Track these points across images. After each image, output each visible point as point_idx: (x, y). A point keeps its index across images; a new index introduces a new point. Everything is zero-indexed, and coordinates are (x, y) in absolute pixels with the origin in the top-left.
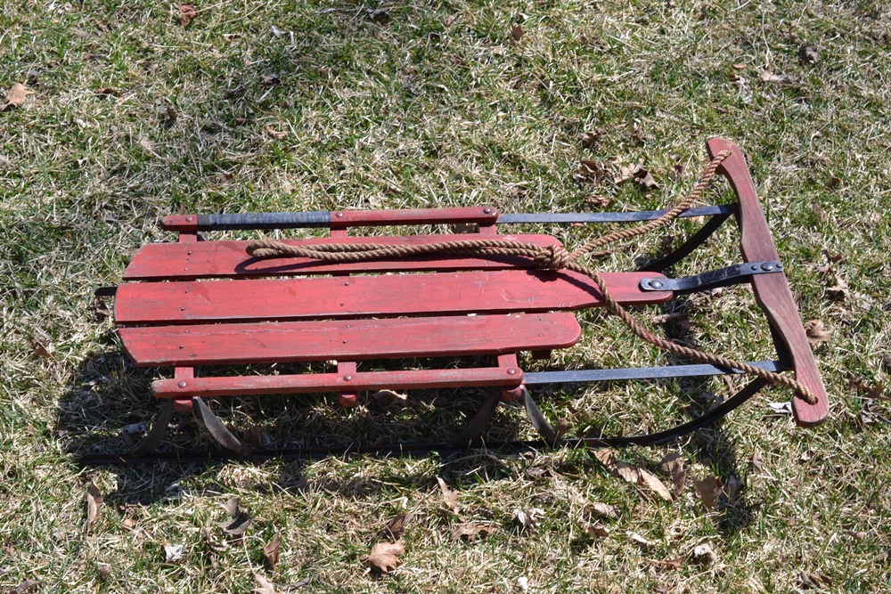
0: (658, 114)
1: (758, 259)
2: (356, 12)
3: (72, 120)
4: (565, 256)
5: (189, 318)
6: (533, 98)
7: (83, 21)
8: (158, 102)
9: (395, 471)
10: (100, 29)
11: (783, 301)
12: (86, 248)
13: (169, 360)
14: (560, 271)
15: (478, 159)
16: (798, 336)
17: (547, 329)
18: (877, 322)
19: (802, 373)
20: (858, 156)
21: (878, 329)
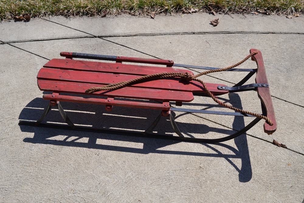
5: (62, 79)
11: (267, 95)
14: (191, 81)
16: (270, 106)
19: (269, 116)
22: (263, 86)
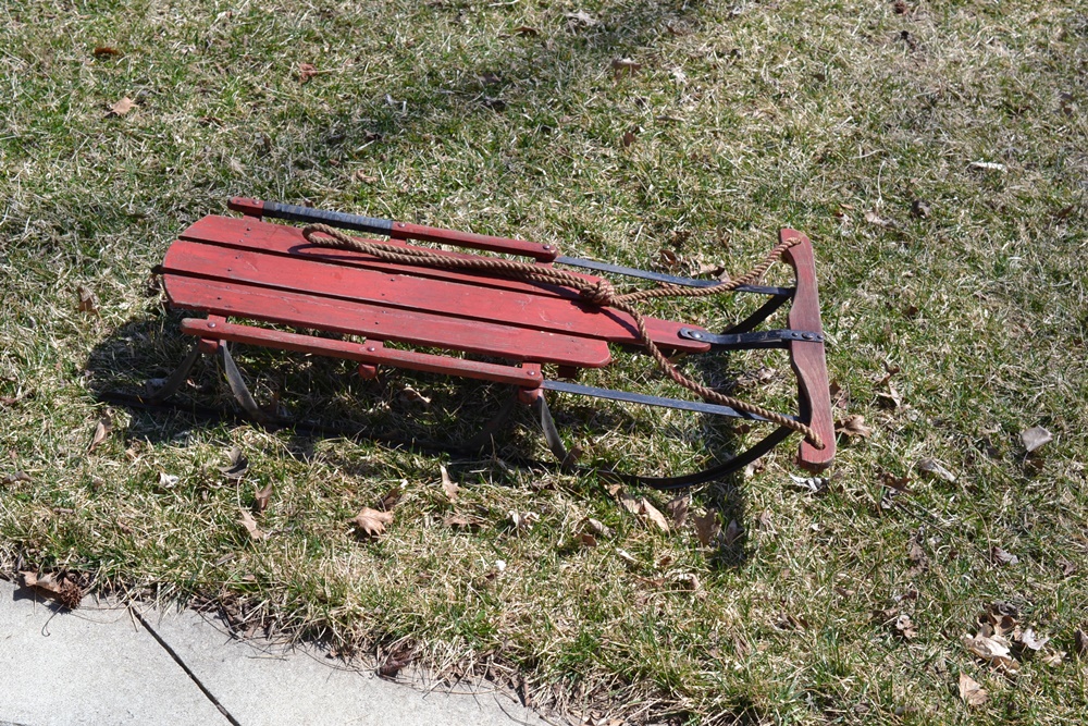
0: (753, 229)
1: (801, 329)
2: (474, 97)
3: (169, 134)
4: (609, 291)
5: (233, 277)
6: (631, 195)
7: (203, 62)
8: (257, 135)
9: (401, 459)
10: (219, 72)
12: (153, 237)
13: (204, 306)
14: (605, 308)
15: (560, 233)
16: (821, 395)
17: (577, 349)
18: (922, 432)
19: (816, 423)
20: (945, 297)
21: (922, 440)
22: (806, 339)
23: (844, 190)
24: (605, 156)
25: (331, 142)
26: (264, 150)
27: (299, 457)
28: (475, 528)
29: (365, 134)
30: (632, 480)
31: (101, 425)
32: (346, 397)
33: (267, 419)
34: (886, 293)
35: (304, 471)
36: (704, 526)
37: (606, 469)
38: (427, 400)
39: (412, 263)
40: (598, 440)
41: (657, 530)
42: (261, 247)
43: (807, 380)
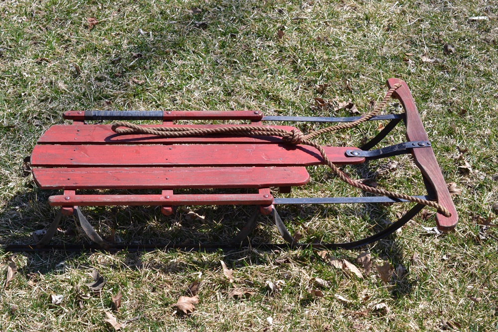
0: (361, 77)
1: (416, 140)
2: (188, 23)
3: (20, 73)
4: (301, 135)
5: (75, 163)
6: (288, 67)
7: (32, 26)
8: (71, 65)
9: (195, 259)
10: (42, 30)
11: (431, 162)
12: (21, 138)
13: (60, 185)
14: (298, 145)
15: (255, 97)
16: (439, 181)
17: (289, 175)
18: (489, 186)
19: (441, 200)
20: (478, 100)
21: (490, 190)
22: (421, 146)
23: (405, 45)
24: (269, 46)
25: (113, 62)
26: (76, 74)
27: (133, 268)
28: (248, 295)
29: (132, 54)
30: (332, 247)
31: (10, 268)
32: (153, 223)
33: (110, 246)
34: (444, 103)
35: (139, 277)
36: (383, 271)
37: (316, 242)
38: (203, 217)
39: (180, 136)
40: (307, 224)
41: (355, 277)
42: (88, 141)
43: (429, 172)
